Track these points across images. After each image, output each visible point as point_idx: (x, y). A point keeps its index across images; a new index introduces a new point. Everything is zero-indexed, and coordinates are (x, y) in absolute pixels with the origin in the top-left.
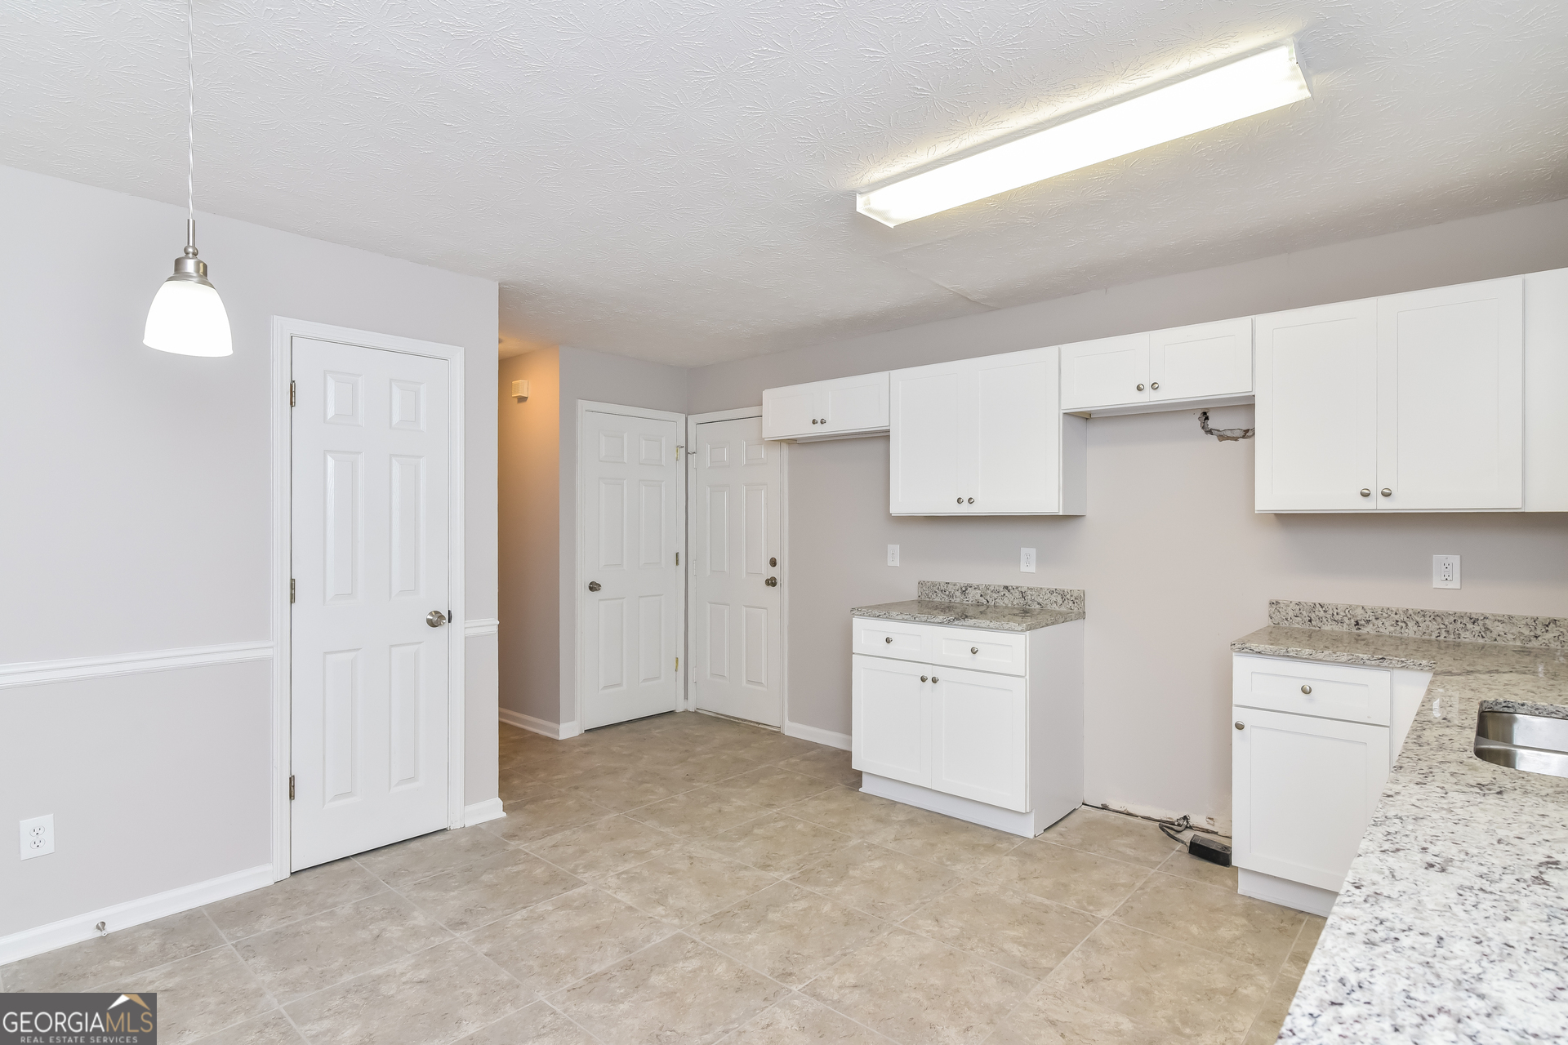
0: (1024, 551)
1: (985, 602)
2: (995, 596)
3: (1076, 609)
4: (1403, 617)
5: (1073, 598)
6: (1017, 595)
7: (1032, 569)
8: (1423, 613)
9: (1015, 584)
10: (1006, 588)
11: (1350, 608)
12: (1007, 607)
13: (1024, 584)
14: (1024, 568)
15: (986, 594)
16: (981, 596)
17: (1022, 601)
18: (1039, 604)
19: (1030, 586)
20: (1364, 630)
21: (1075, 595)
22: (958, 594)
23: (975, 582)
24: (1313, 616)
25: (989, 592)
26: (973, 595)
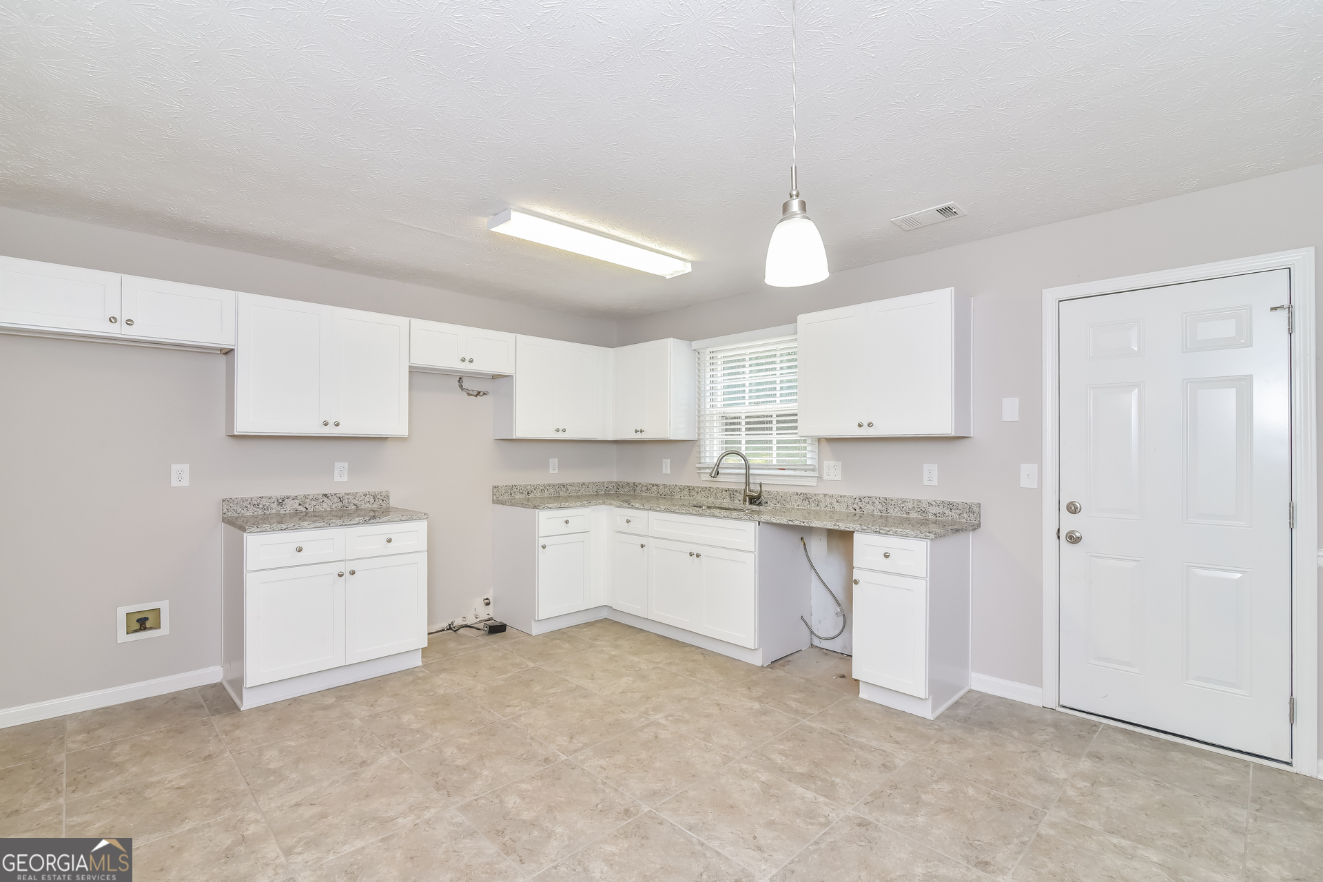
0: (337, 465)
1: (304, 510)
2: (314, 503)
3: (384, 505)
4: (543, 488)
5: (382, 497)
6: (336, 500)
7: (345, 478)
8: (549, 485)
9: (333, 492)
10: (325, 495)
11: (526, 486)
12: (326, 511)
13: (341, 491)
14: (337, 478)
15: (305, 503)
16: (300, 504)
17: (340, 505)
18: (355, 505)
19: (347, 492)
20: (531, 496)
21: (384, 495)
22: (274, 506)
23: (293, 494)
24: (512, 492)
25: (308, 500)
26: (290, 506)
